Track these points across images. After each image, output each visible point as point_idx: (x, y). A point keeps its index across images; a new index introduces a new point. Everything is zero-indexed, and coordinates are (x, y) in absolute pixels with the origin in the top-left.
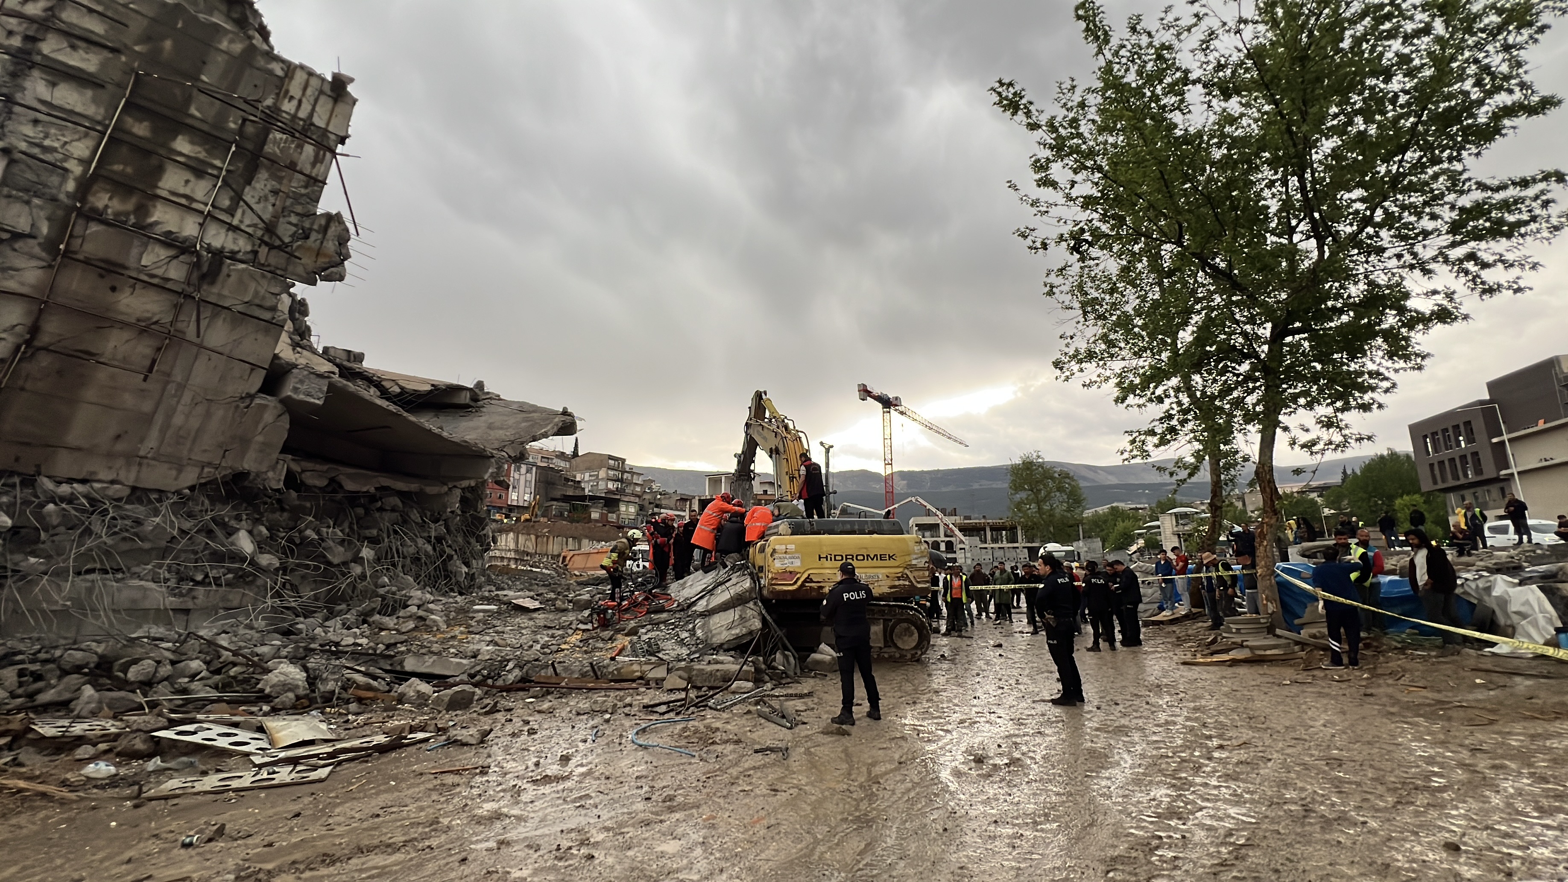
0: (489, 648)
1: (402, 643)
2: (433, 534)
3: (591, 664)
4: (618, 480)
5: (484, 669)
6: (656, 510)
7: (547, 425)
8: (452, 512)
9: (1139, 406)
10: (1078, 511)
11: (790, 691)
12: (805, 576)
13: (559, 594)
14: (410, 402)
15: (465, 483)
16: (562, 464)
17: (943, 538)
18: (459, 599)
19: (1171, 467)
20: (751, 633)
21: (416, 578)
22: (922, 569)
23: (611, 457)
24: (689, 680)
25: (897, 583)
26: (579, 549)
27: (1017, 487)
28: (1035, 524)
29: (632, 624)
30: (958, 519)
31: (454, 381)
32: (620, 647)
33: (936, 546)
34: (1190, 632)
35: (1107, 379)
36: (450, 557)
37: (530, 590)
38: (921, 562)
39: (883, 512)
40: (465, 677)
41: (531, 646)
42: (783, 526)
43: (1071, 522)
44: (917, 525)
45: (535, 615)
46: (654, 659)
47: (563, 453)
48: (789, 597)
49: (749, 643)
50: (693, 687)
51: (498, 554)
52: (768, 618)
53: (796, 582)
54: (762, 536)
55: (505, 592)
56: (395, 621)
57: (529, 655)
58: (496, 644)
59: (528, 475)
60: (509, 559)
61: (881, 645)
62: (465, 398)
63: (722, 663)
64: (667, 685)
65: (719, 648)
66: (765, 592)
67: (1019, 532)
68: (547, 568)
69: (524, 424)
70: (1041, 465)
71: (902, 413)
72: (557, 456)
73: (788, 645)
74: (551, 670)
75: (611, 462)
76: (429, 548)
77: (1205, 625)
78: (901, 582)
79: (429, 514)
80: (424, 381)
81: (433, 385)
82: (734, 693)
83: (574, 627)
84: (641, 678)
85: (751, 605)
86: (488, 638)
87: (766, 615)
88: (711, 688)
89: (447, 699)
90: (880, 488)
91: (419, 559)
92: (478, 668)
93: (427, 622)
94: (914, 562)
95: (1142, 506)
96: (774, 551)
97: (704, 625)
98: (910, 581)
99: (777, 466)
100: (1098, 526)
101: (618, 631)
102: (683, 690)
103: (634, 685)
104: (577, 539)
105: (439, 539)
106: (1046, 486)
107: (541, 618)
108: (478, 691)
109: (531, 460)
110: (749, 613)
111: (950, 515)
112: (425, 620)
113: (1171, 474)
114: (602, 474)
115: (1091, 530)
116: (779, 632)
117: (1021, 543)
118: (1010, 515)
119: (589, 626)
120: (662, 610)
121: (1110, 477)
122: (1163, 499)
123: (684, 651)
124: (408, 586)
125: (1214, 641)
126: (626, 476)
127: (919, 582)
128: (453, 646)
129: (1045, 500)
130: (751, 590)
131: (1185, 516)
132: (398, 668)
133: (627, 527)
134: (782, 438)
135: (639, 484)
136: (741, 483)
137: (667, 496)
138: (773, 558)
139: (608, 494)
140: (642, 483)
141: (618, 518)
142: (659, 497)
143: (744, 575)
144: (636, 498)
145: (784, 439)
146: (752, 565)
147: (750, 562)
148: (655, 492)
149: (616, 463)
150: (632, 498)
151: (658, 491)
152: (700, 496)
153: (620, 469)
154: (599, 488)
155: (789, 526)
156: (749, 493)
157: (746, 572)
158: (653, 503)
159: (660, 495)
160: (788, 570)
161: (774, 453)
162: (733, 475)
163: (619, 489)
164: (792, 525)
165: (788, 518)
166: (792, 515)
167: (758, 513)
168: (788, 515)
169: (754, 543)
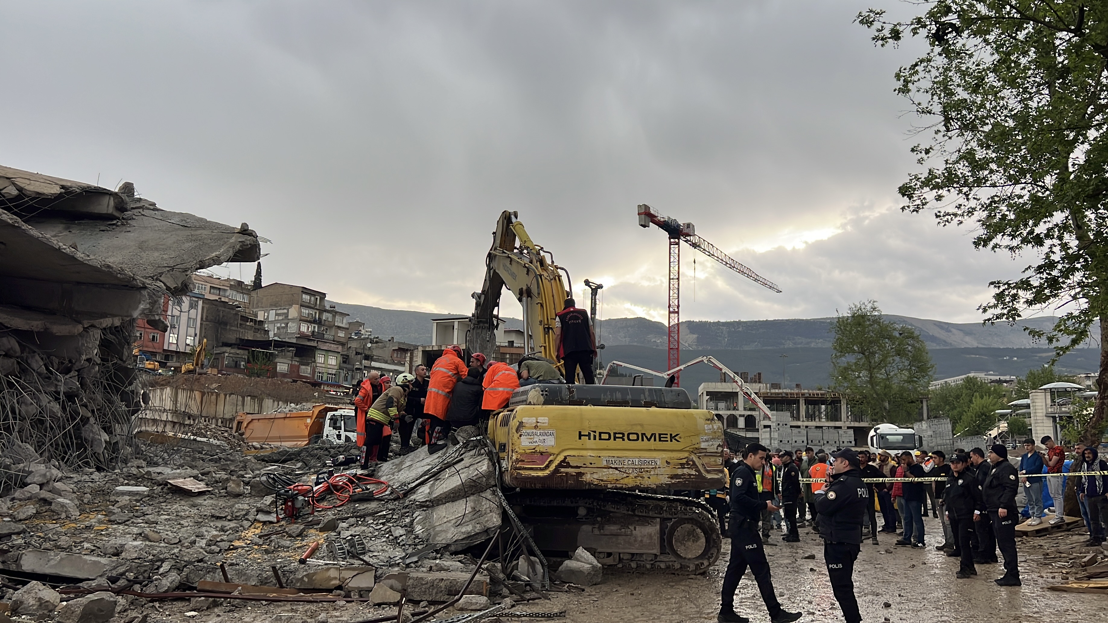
0: (135, 543)
1: (18, 533)
2: (62, 389)
3: (274, 568)
4: (314, 322)
5: (130, 570)
6: (365, 362)
7: (220, 246)
8: (89, 360)
9: (1012, 249)
10: (923, 381)
11: (535, 610)
12: (561, 458)
13: (232, 473)
14: (31, 209)
15: (107, 322)
16: (239, 298)
17: (741, 411)
18: (96, 476)
19: (1049, 328)
20: (487, 531)
21: (39, 446)
22: (713, 455)
23: (305, 291)
24: (404, 592)
25: (680, 472)
26: (260, 412)
27: (843, 349)
28: (865, 397)
29: (330, 515)
30: (763, 387)
31: (93, 183)
32: (312, 545)
33: (732, 421)
34: (1062, 548)
35: (971, 212)
36: (85, 420)
37: (192, 467)
38: (713, 446)
39: (665, 375)
40: (104, 581)
41: (194, 542)
42: (534, 392)
43: (913, 396)
44: (708, 393)
45: (199, 500)
46: (357, 563)
47: (240, 283)
48: (538, 486)
49: (483, 546)
50: (409, 601)
51: (149, 415)
52: (510, 512)
53: (547, 467)
54: (506, 404)
55: (159, 469)
56: (9, 504)
57: (190, 554)
58: (146, 538)
59: (193, 311)
60: (166, 422)
61: (656, 551)
62: (107, 206)
63: (447, 570)
64: (375, 597)
65: (443, 550)
66: (507, 478)
67: (844, 407)
68: (215, 437)
69: (187, 245)
70: (877, 320)
71: (695, 245)
72: (231, 287)
73: (536, 548)
74: (219, 573)
75: (306, 297)
76: (56, 407)
77: (1082, 539)
78: (686, 471)
79: (56, 361)
80: (51, 181)
81: (63, 187)
82: (462, 609)
83: (251, 517)
84: (339, 588)
85: (488, 494)
86: (135, 530)
87: (507, 508)
88: (431, 603)
89: (79, 611)
90: (661, 342)
91: (42, 422)
92: (121, 570)
93: (53, 507)
94: (703, 445)
95: (1007, 378)
96: (521, 424)
97: (425, 519)
98: (698, 471)
99: (528, 312)
100: (947, 402)
101: (311, 525)
102: (395, 604)
103: (330, 597)
104: (258, 398)
105: (70, 396)
106: (881, 347)
107: (207, 504)
108: (121, 600)
109: (196, 291)
110: (486, 505)
111: (754, 381)
112: (50, 504)
113: (1050, 340)
114: (293, 312)
115: (938, 408)
116: (525, 533)
117: (846, 421)
118: (832, 385)
119: (273, 518)
120: (368, 498)
121: (967, 339)
122: (1037, 370)
123: (398, 554)
124: (27, 458)
125: (1093, 561)
126: (325, 316)
127: (708, 472)
128: (87, 540)
129: (879, 366)
130: (489, 475)
131: (1065, 393)
132: (13, 567)
133: (325, 384)
134: (536, 276)
135: (343, 328)
136: (480, 331)
137: (380, 344)
138: (520, 433)
139: (301, 340)
140: (347, 326)
141: (314, 372)
142: (369, 345)
143: (480, 454)
144: (338, 346)
145: (539, 277)
146: (491, 442)
147: (488, 438)
148: (364, 339)
149: (313, 298)
150: (332, 345)
151: (368, 338)
152: (425, 347)
153: (318, 307)
154: (289, 331)
155: (541, 393)
156: (489, 345)
157: (483, 451)
158: (361, 354)
159: (370, 343)
160: (538, 449)
161: (525, 295)
162: (470, 321)
163: (315, 334)
164: (546, 391)
165: (540, 382)
166: (545, 378)
167: (500, 373)
168: (541, 378)
169: (495, 413)
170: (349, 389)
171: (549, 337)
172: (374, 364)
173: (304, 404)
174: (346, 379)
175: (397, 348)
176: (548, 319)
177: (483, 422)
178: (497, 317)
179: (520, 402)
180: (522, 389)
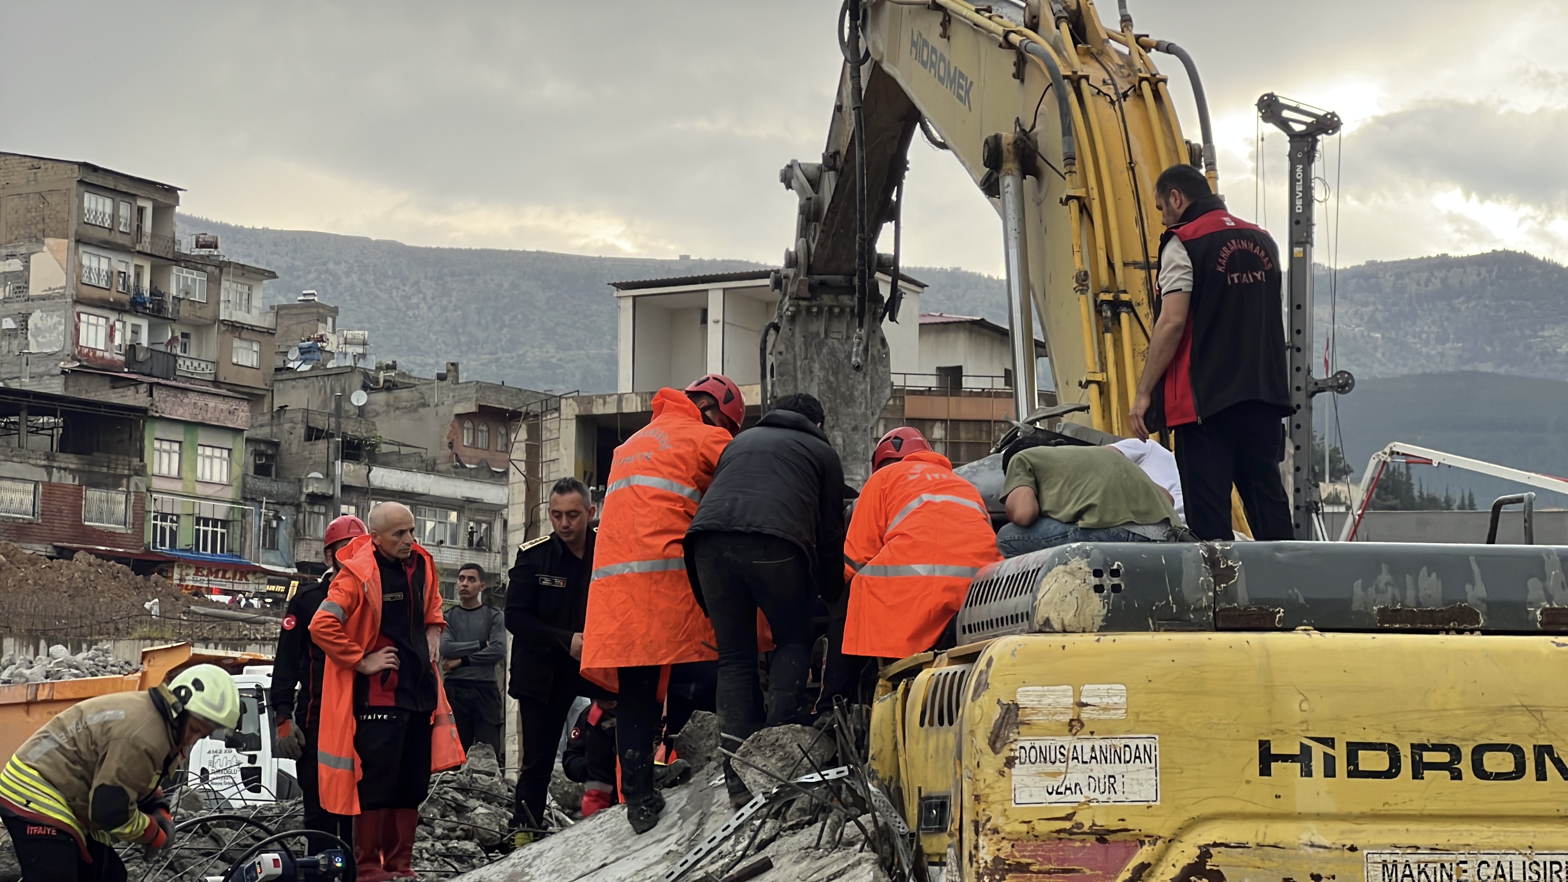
4: (135, 306)
6: (346, 471)
12: (1186, 854)
23: (91, 179)
42: (1061, 579)
54: (944, 633)
75: (98, 205)
96: (1011, 716)
114: (48, 268)
126: (177, 281)
133: (186, 563)
134: (1056, 81)
135: (252, 329)
136: (819, 326)
137: (404, 394)
138: (1006, 753)
139: (83, 381)
140: (267, 322)
141: (140, 514)
142: (359, 398)
143: (839, 843)
144: (233, 404)
145: (1069, 89)
146: (885, 789)
147: (873, 775)
148: (340, 373)
149: (124, 210)
150: (212, 403)
151: (353, 369)
152: (590, 400)
153: (146, 245)
154: (33, 349)
155: (1095, 581)
156: (863, 386)
157: (850, 829)
158: (329, 436)
159: (365, 387)
160: (1085, 818)
161: (1010, 165)
162: (778, 284)
163: (141, 356)
164: (1115, 573)
165: (1087, 534)
166: (1108, 518)
167: (914, 504)
168: (1089, 520)
169: (894, 669)
170: (286, 580)
171: (1118, 344)
172: (382, 477)
173: (107, 645)
174: (270, 542)
175: (473, 409)
176: (1111, 265)
177: (846, 711)
178: (890, 266)
179: (1002, 621)
180: (1010, 566)
